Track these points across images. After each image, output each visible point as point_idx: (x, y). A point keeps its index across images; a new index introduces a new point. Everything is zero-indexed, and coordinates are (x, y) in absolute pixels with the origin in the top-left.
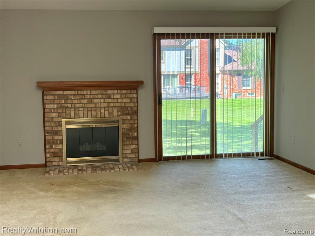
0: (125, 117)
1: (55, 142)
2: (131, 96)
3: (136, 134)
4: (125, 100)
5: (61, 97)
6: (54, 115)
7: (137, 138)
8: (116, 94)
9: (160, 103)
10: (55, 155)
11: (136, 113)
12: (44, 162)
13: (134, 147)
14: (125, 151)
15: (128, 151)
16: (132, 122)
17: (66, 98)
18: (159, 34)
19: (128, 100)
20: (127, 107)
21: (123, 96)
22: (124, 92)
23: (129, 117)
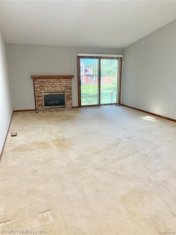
0: (67, 90)
1: (39, 100)
2: (69, 82)
3: (71, 97)
4: (67, 83)
5: (41, 82)
6: (39, 89)
7: (71, 99)
8: (63, 81)
9: (80, 85)
10: (40, 106)
11: (71, 88)
12: (35, 109)
13: (71, 102)
14: (67, 104)
15: (68, 104)
16: (70, 92)
17: (43, 82)
18: (79, 56)
19: (68, 83)
20: (68, 86)
21: (66, 82)
22: (67, 80)
23: (68, 90)
